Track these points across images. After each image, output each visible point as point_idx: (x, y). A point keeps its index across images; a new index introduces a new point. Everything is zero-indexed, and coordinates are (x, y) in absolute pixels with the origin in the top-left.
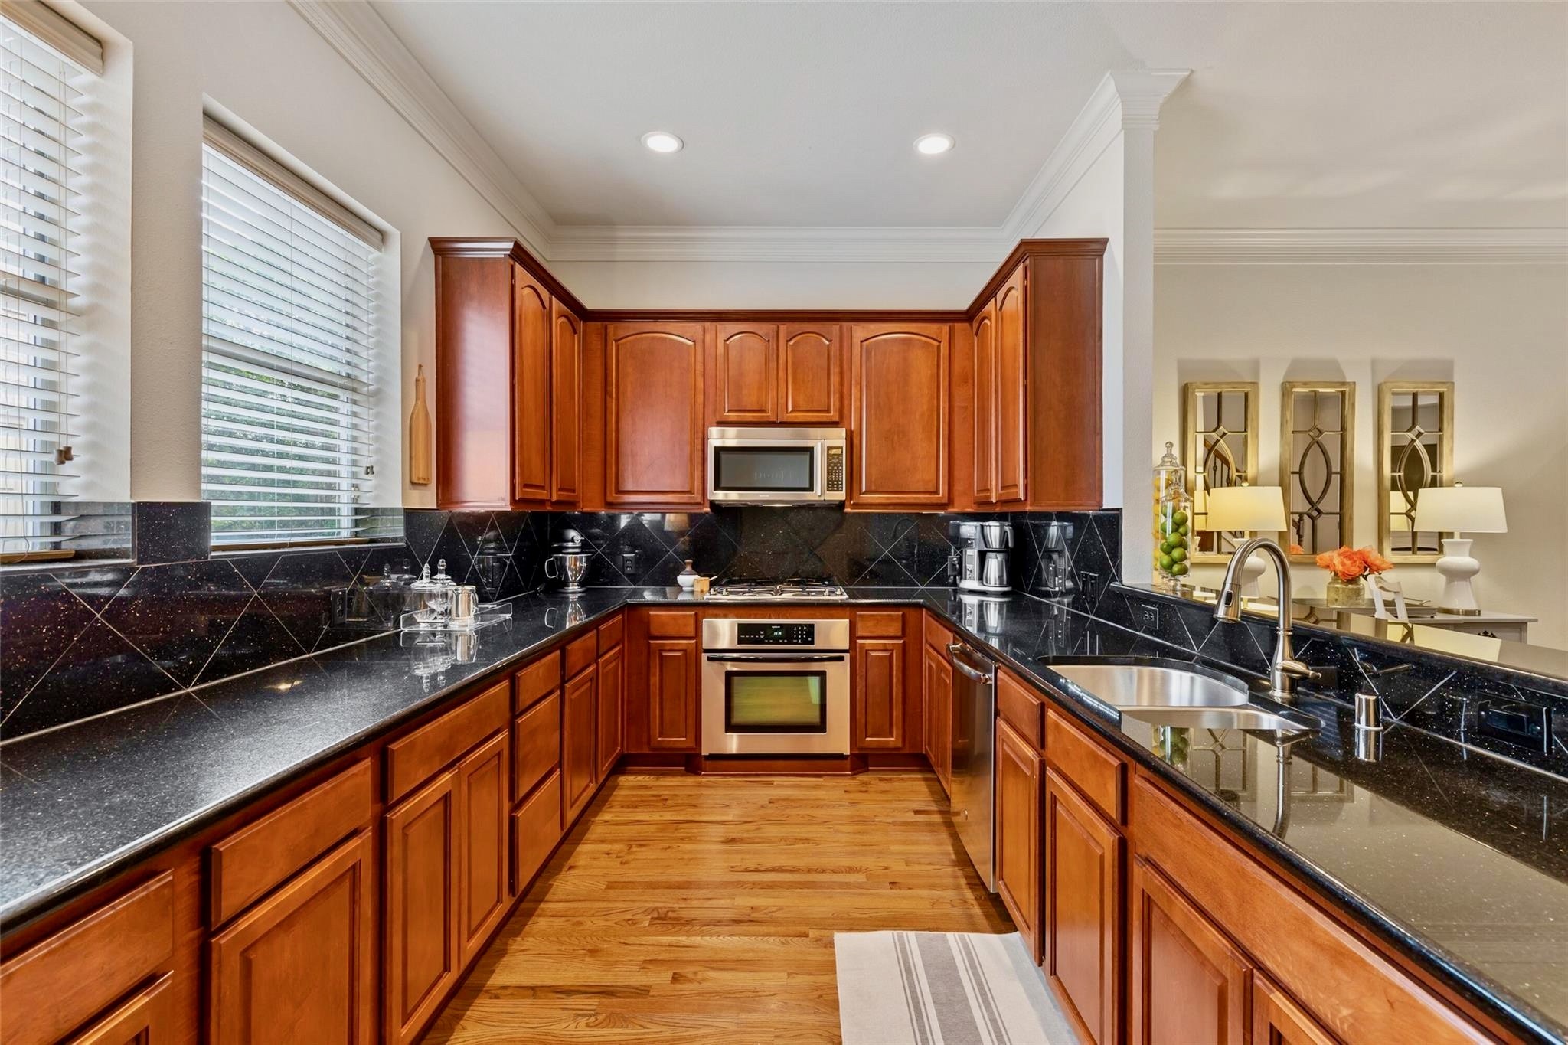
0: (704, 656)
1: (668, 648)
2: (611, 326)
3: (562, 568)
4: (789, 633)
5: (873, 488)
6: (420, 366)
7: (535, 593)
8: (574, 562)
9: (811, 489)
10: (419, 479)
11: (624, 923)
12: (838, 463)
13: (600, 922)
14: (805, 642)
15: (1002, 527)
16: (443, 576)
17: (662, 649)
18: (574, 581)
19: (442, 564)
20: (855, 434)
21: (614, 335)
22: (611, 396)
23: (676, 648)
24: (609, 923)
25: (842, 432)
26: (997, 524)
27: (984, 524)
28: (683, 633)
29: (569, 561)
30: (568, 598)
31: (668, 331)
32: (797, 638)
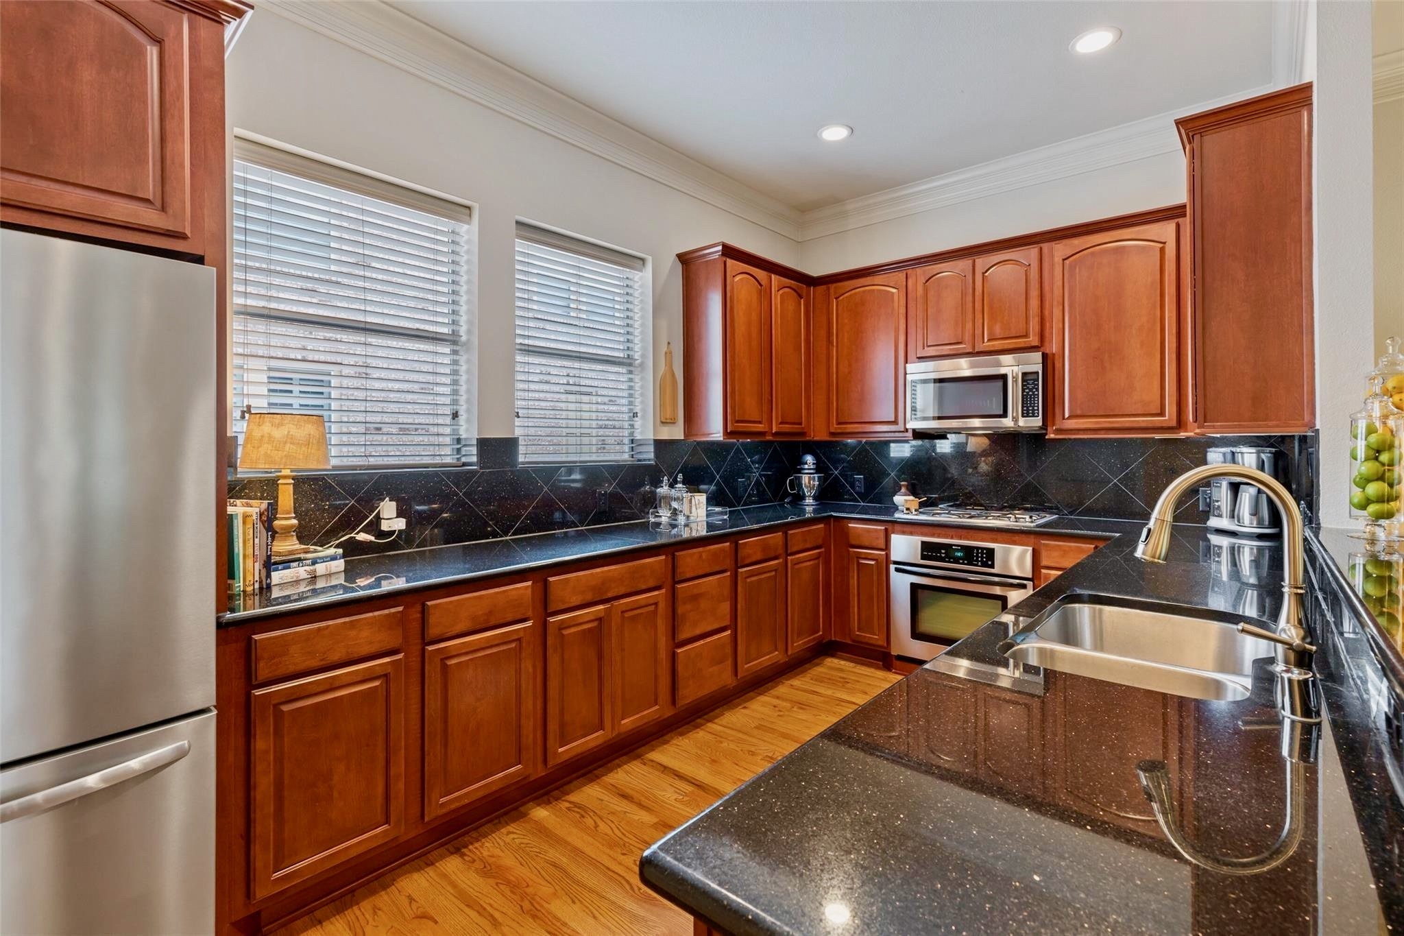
0: (892, 567)
1: (863, 556)
2: (833, 286)
3: (800, 485)
4: (970, 555)
5: (1079, 412)
6: (669, 343)
7: (783, 504)
8: (809, 480)
9: (1005, 415)
10: (666, 419)
11: (746, 752)
12: (1034, 388)
13: (732, 746)
14: (985, 565)
15: (1258, 453)
16: (680, 485)
17: (859, 556)
18: (810, 496)
19: (680, 477)
20: (1056, 357)
21: (835, 293)
22: (833, 345)
23: (870, 557)
24: (737, 749)
25: (1038, 356)
26: (1253, 450)
27: (1234, 449)
28: (874, 544)
29: (805, 479)
30: (805, 509)
31: (876, 283)
32: (977, 560)
